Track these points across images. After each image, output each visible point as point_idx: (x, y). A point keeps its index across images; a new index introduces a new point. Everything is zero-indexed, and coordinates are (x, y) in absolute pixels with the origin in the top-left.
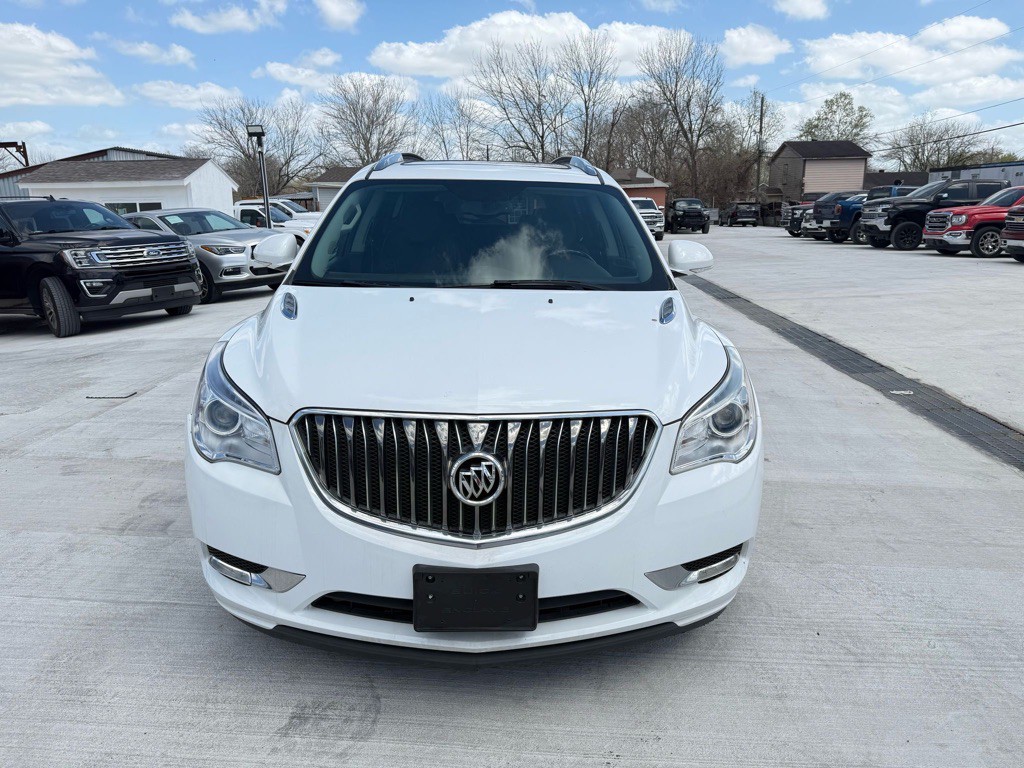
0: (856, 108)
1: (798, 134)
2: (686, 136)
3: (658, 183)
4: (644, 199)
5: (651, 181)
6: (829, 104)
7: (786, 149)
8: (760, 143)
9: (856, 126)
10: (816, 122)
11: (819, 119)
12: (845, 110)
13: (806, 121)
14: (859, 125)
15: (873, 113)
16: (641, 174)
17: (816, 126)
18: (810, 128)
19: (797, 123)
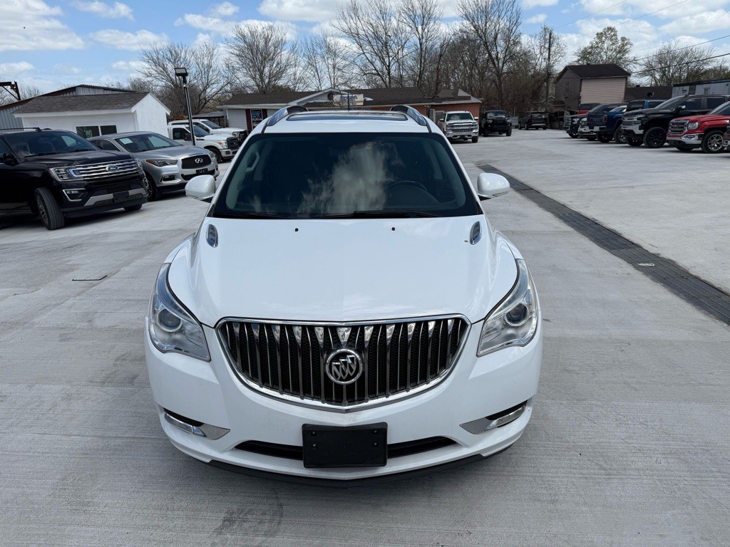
0: (619, 38)
1: (576, 58)
2: (494, 63)
3: (474, 100)
4: (464, 112)
5: (469, 98)
6: (599, 35)
7: (568, 71)
8: (549, 67)
9: (619, 52)
10: (590, 50)
11: (592, 47)
12: (612, 40)
13: (582, 49)
14: (622, 50)
15: (632, 42)
16: (461, 93)
17: (590, 53)
18: (585, 54)
19: (576, 51)
